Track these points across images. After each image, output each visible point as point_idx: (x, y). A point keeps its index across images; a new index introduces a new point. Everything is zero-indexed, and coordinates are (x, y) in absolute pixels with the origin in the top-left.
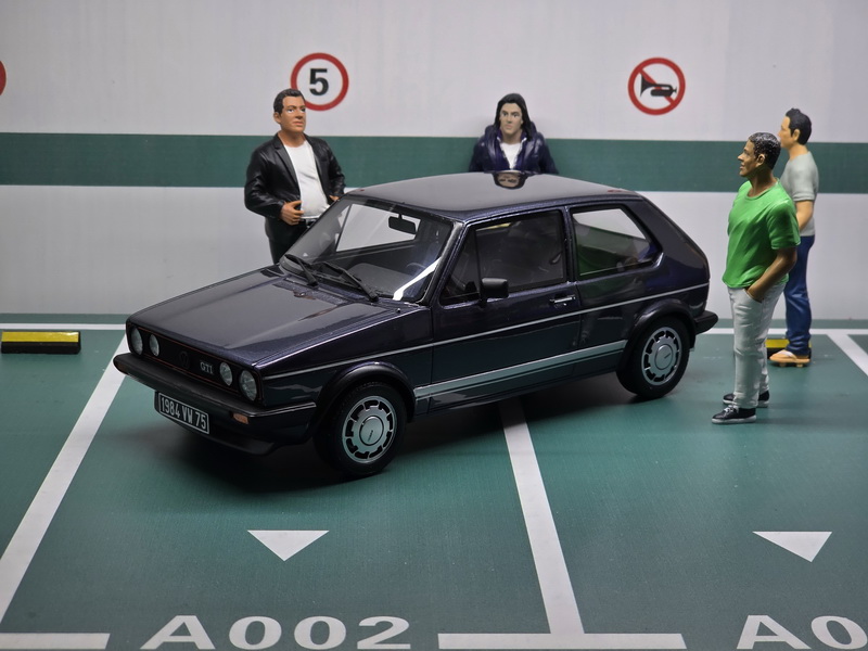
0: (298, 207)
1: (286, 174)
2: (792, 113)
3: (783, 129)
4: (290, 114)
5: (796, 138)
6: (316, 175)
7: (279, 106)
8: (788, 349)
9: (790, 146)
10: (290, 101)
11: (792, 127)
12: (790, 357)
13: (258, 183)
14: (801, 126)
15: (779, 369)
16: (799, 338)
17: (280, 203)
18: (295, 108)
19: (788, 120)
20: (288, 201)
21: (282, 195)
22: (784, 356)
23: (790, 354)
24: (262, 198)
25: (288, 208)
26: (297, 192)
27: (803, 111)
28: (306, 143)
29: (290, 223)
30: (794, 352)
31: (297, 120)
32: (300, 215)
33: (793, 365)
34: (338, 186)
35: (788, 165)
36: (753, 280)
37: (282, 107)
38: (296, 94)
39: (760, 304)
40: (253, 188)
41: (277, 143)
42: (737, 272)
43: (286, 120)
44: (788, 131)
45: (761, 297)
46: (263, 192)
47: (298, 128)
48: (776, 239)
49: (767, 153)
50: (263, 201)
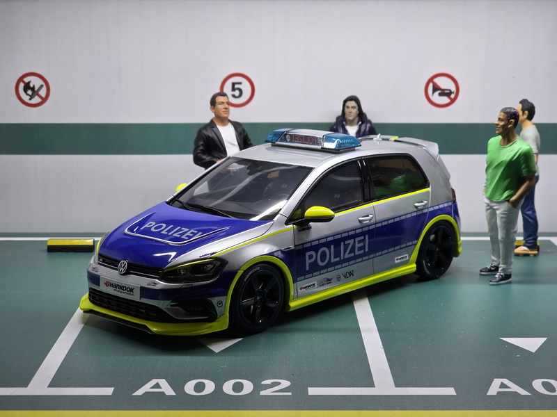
1: (218, 143)
2: (524, 102)
5: (525, 116)
6: (236, 143)
8: (524, 246)
9: (522, 122)
10: (220, 99)
11: (523, 110)
13: (201, 148)
14: (528, 109)
15: (519, 258)
16: (530, 238)
20: (219, 159)
22: (522, 249)
23: (526, 248)
26: (225, 153)
31: (225, 110)
33: (528, 255)
35: (522, 133)
36: (511, 196)
37: (215, 102)
38: (224, 95)
39: (516, 210)
40: (198, 151)
41: (212, 124)
42: (500, 192)
43: (218, 110)
44: (521, 113)
45: (516, 205)
46: (205, 154)
47: (225, 115)
48: (525, 170)
49: (515, 119)
50: (204, 159)
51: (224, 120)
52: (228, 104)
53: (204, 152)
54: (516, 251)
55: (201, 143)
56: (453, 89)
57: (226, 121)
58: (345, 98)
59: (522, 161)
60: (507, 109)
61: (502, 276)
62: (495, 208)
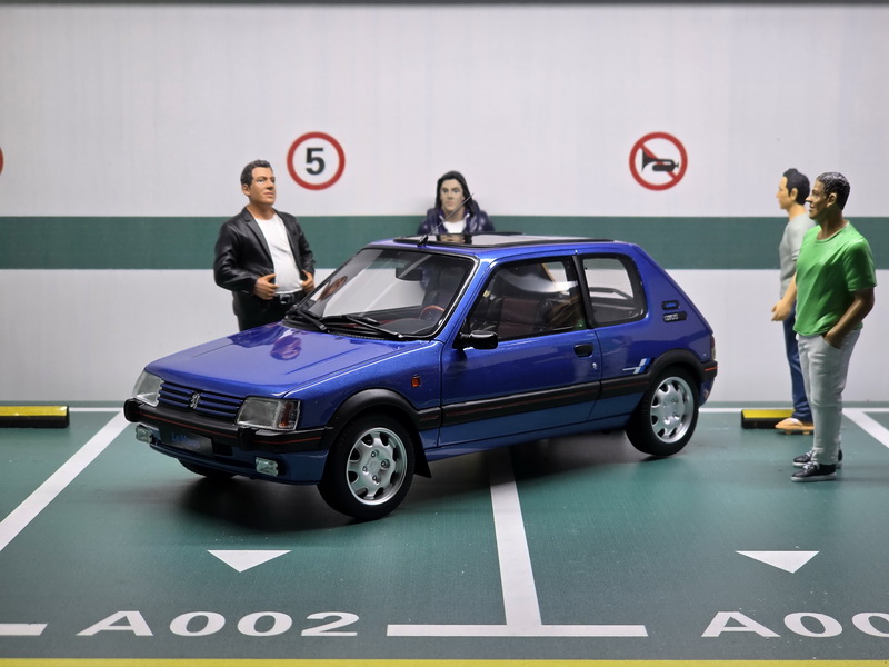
0: (272, 280)
1: (258, 247)
2: (791, 174)
3: (781, 190)
4: (260, 185)
5: (794, 198)
6: (288, 249)
7: (247, 178)
8: (794, 416)
9: (788, 207)
10: (258, 172)
11: (789, 187)
12: (797, 425)
13: (228, 257)
14: (798, 185)
15: (786, 437)
16: (804, 404)
17: (254, 277)
18: (265, 179)
19: (785, 179)
20: (261, 276)
21: (255, 269)
22: (791, 423)
23: (796, 421)
24: (235, 272)
25: (262, 282)
26: (272, 267)
27: (801, 171)
28: (276, 216)
29: (264, 298)
30: (800, 419)
31: (268, 191)
32: (275, 288)
33: (799, 433)
34: (308, 263)
35: (788, 226)
36: (830, 325)
37: (252, 178)
38: (266, 165)
39: (839, 351)
40: (225, 263)
41: (247, 215)
42: (811, 319)
43: (257, 192)
44: (786, 191)
45: (841, 342)
46: (234, 267)
47: (269, 200)
48: (853, 281)
49: (838, 192)
50: (236, 276)
51: (264, 209)
52: (273, 181)
54: (780, 425)
55: (228, 248)
56: (677, 159)
59: (847, 263)
60: (825, 174)
61: (815, 466)
62: (805, 346)
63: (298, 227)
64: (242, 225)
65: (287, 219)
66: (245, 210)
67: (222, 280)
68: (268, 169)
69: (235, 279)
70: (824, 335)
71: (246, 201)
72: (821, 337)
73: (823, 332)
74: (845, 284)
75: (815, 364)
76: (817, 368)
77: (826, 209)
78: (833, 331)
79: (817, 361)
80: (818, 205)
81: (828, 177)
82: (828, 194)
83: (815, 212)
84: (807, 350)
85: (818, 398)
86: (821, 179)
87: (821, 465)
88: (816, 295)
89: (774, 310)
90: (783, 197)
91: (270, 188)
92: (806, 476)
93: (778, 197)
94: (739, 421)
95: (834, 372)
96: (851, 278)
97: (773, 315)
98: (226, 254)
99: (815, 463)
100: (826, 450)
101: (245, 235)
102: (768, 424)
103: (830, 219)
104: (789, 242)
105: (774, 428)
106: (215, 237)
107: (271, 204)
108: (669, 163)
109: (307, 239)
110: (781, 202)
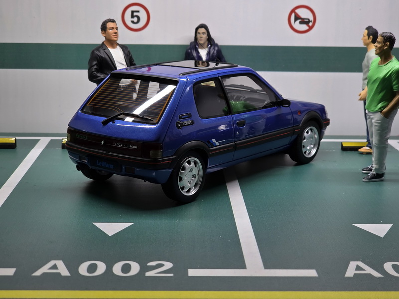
1: (110, 62)
2: (369, 28)
3: (364, 36)
4: (111, 32)
5: (370, 40)
6: (124, 63)
7: (104, 28)
8: (367, 146)
9: (367, 45)
10: (110, 25)
11: (368, 35)
12: (368, 150)
13: (95, 67)
14: (372, 34)
18: (113, 28)
19: (366, 31)
22: (365, 149)
23: (368, 148)
24: (98, 75)
27: (374, 27)
28: (118, 47)
31: (115, 35)
33: (369, 154)
35: (367, 54)
36: (384, 107)
37: (106, 28)
38: (113, 21)
39: (388, 120)
40: (93, 70)
41: (104, 47)
42: (374, 103)
43: (109, 34)
44: (367, 37)
45: (388, 116)
46: (98, 72)
47: (115, 39)
48: (396, 86)
49: (389, 42)
50: (99, 77)
51: (113, 44)
52: (117, 30)
53: (98, 70)
54: (361, 150)
55: (95, 63)
56: (311, 19)
57: (115, 45)
58: (196, 26)
59: (393, 78)
60: (384, 33)
61: (374, 174)
62: (371, 117)
63: (129, 52)
64: (102, 51)
65: (123, 48)
66: (103, 43)
67: (92, 78)
68: (115, 23)
69: (98, 78)
70: (381, 112)
71: (104, 39)
72: (379, 113)
73: (380, 110)
74: (392, 87)
75: (376, 125)
76: (377, 127)
77: (383, 50)
78: (385, 110)
79: (377, 124)
80: (380, 48)
81: (385, 34)
82: (385, 43)
83: (378, 51)
84: (372, 118)
85: (377, 142)
86: (382, 35)
87: (377, 174)
88: (378, 92)
89: (360, 95)
90: (365, 40)
91: (116, 33)
92: (370, 179)
93: (362, 39)
94: (340, 147)
95: (384, 130)
96: (395, 85)
97: (359, 97)
98: (94, 66)
99: (374, 173)
100: (379, 167)
101: (103, 56)
102: (355, 149)
103: (385, 55)
104: (368, 61)
105: (358, 151)
106: (88, 57)
107: (116, 41)
108: (307, 21)
109: (134, 58)
110: (363, 42)
